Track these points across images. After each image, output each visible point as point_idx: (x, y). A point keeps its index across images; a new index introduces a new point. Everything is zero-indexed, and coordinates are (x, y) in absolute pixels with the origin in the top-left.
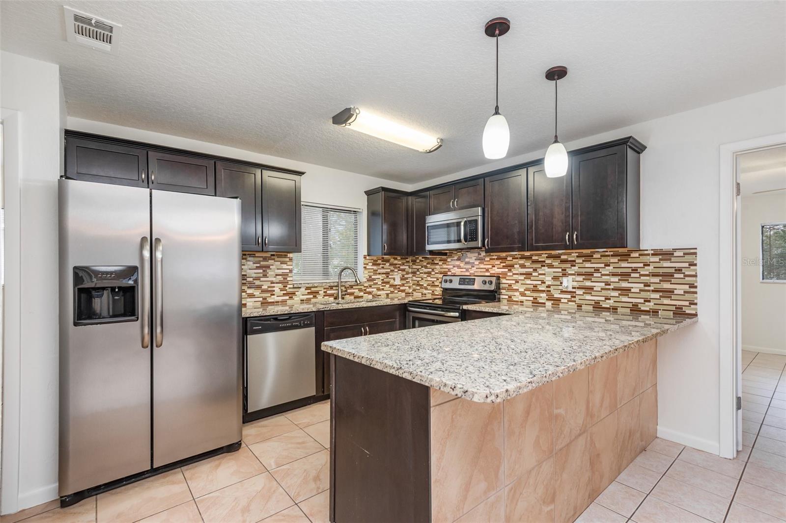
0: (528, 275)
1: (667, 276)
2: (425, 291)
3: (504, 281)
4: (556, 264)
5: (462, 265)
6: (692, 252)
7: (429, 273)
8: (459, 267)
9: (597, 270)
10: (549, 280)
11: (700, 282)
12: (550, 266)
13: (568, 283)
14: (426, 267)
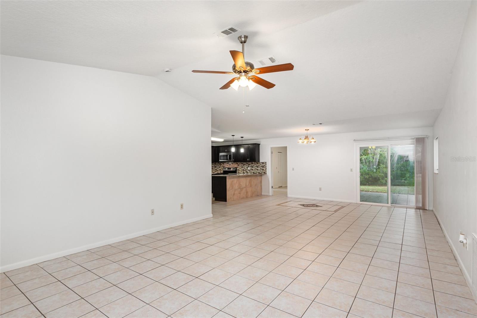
0: (242, 167)
1: (263, 167)
2: (218, 172)
3: (237, 168)
4: (247, 165)
5: (228, 165)
6: (266, 163)
7: (220, 167)
8: (227, 165)
9: (254, 166)
10: (246, 168)
11: (267, 168)
12: (246, 165)
13: (249, 168)
14: (219, 165)
